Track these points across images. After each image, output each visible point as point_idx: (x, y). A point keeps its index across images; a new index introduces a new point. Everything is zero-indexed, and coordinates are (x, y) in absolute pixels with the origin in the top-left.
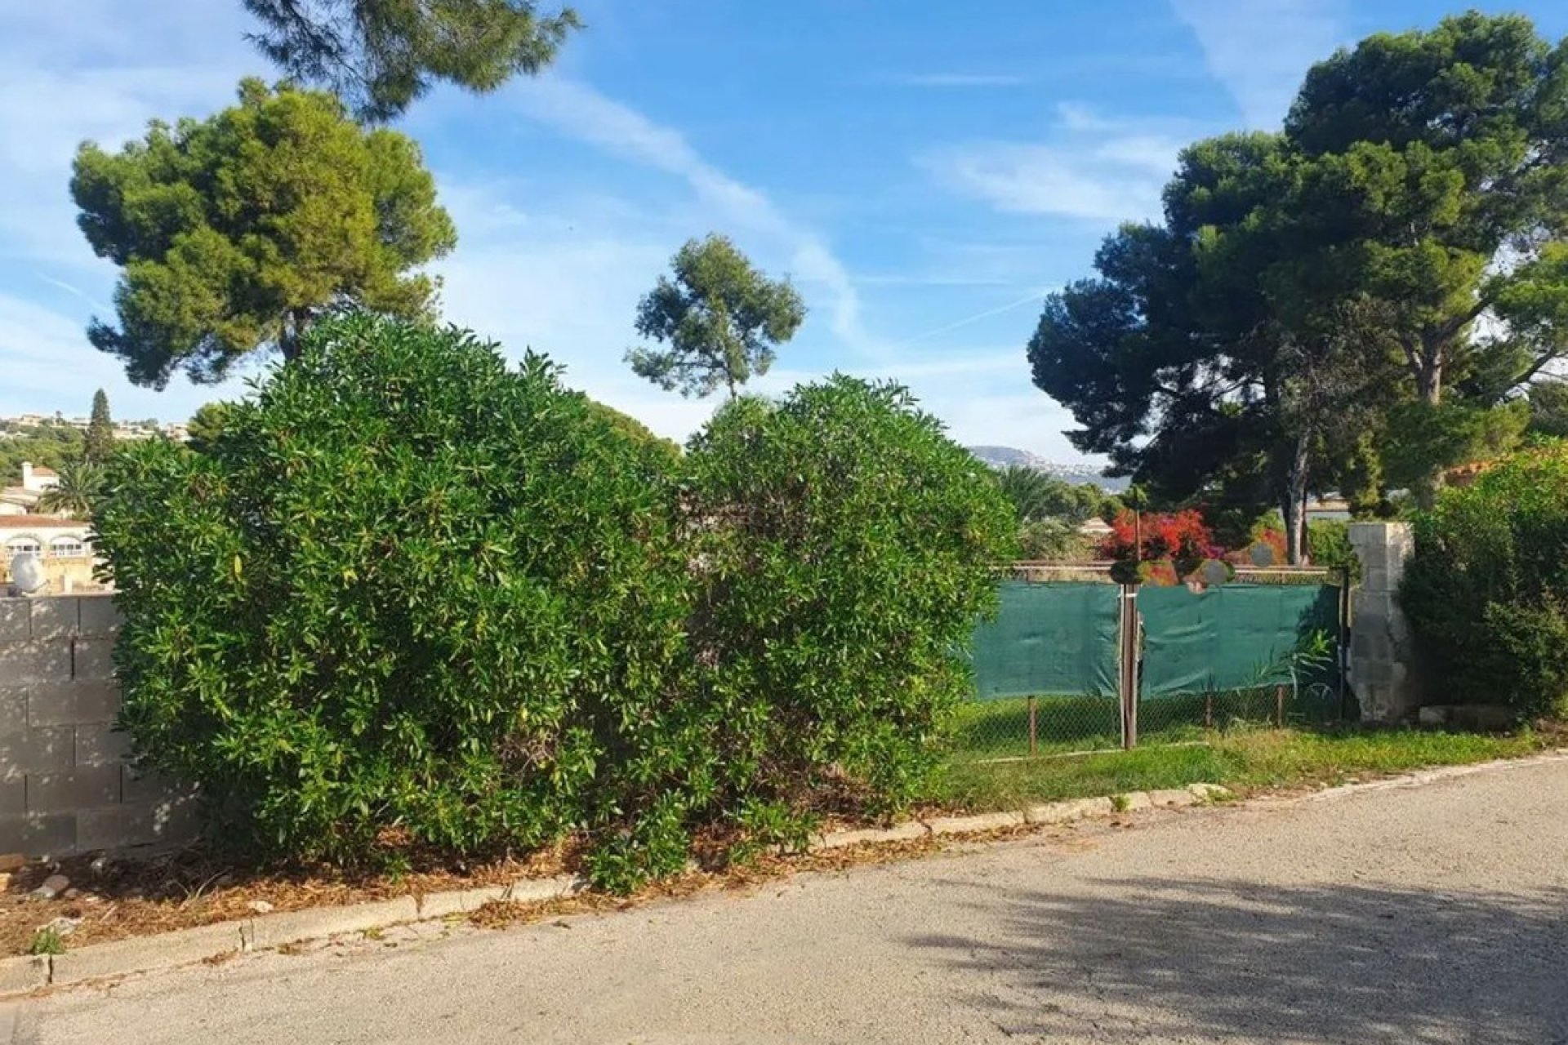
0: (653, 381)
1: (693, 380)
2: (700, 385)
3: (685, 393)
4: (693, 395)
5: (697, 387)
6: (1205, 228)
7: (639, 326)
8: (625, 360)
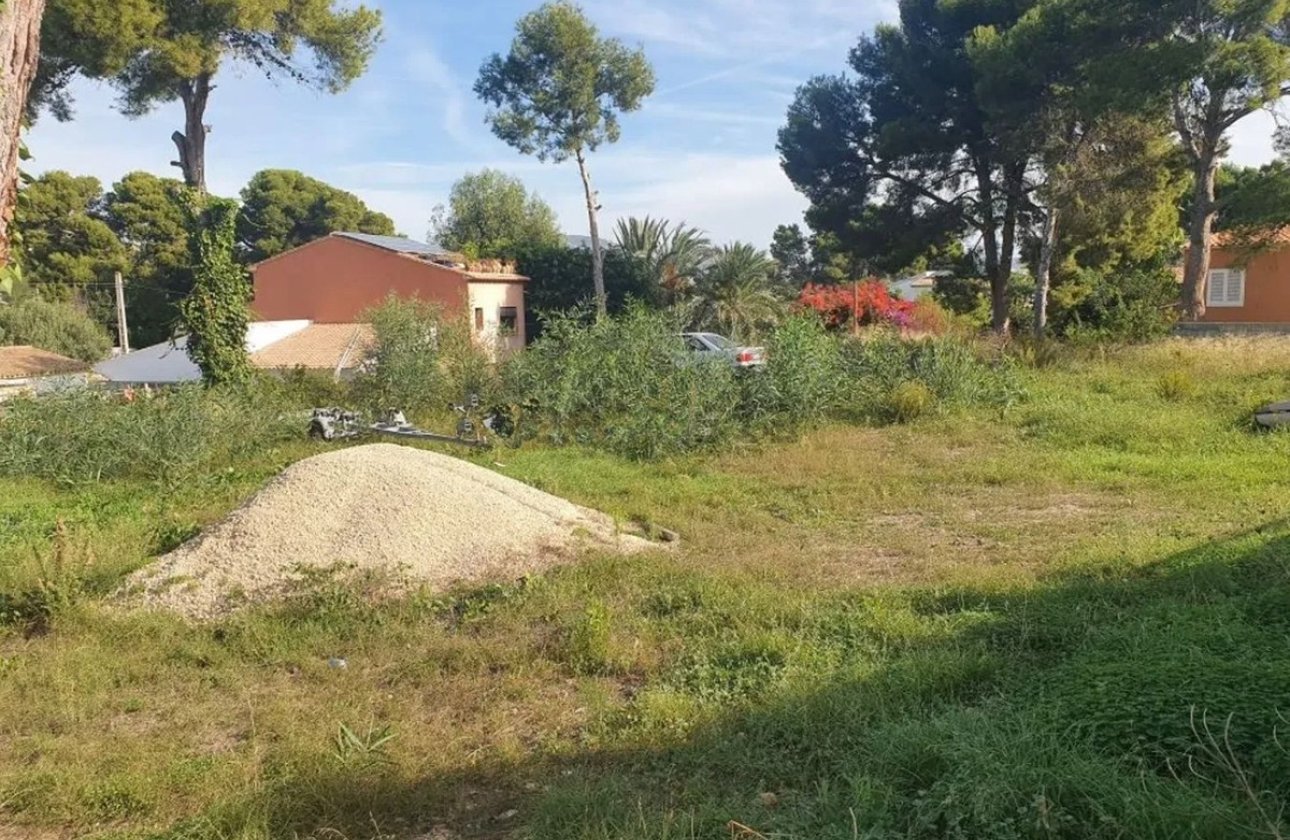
0: (512, 144)
1: (549, 145)
2: (556, 150)
3: (542, 157)
4: (550, 161)
5: (554, 151)
6: (980, 29)
7: (478, 88)
8: (486, 121)
